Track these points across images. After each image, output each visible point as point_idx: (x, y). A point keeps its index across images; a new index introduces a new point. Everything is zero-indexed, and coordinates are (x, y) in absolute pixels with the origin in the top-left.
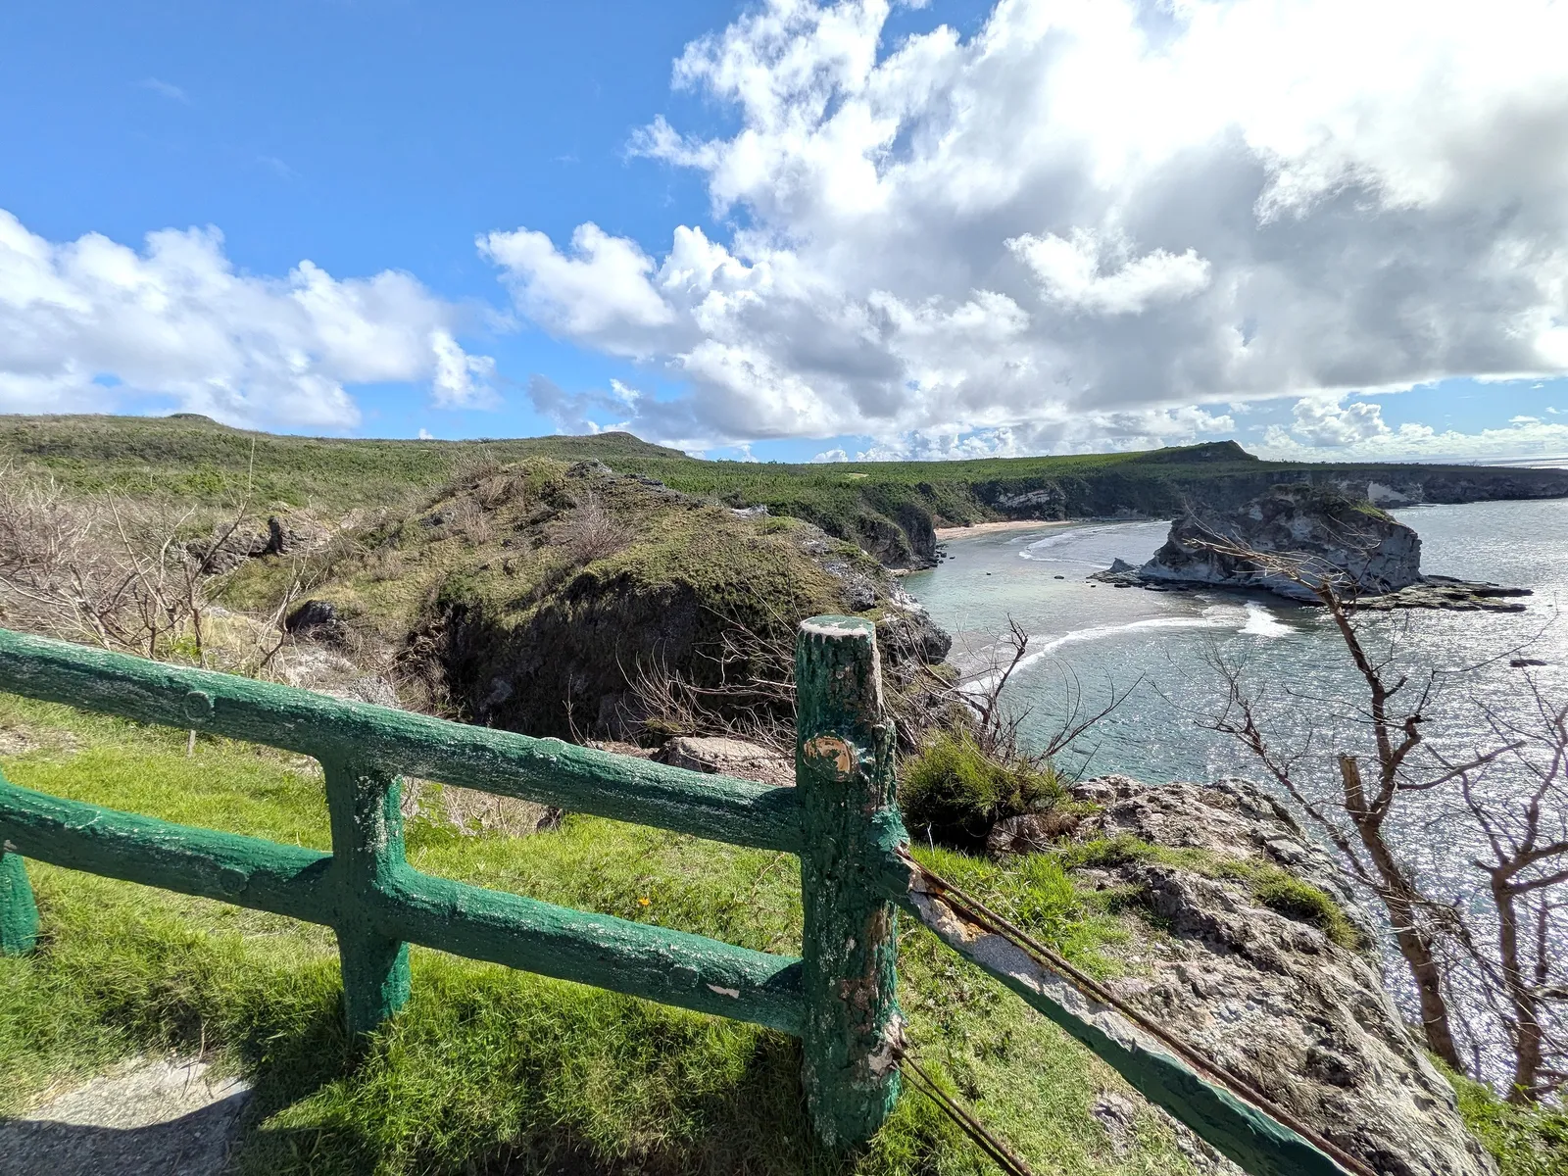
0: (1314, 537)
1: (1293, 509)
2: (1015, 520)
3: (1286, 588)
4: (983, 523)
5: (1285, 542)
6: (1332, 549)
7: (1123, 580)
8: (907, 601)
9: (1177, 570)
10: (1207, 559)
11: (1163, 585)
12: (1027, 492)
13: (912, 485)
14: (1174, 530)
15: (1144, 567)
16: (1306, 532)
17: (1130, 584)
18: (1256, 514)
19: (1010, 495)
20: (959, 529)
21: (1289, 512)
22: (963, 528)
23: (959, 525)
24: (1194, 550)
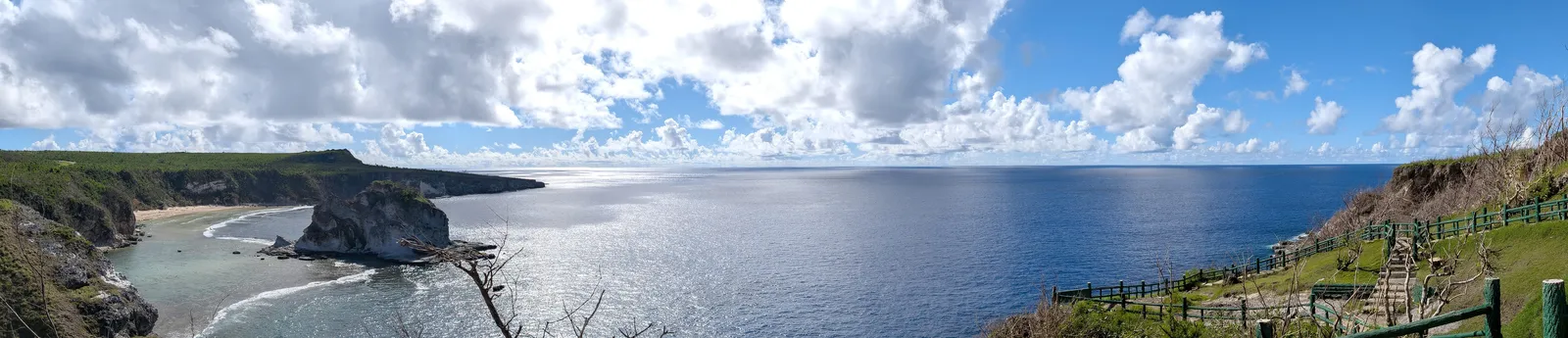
1: (385, 198)
2: (200, 204)
3: (385, 253)
4: (174, 206)
5: (382, 221)
6: (407, 225)
7: (284, 253)
8: (117, 278)
9: (319, 244)
11: (313, 255)
12: (209, 181)
13: (115, 173)
14: (315, 213)
15: (297, 243)
16: (392, 214)
17: (289, 256)
18: (365, 202)
19: (195, 183)
20: (155, 211)
21: (383, 200)
22: (158, 211)
23: (154, 208)
24: (330, 228)
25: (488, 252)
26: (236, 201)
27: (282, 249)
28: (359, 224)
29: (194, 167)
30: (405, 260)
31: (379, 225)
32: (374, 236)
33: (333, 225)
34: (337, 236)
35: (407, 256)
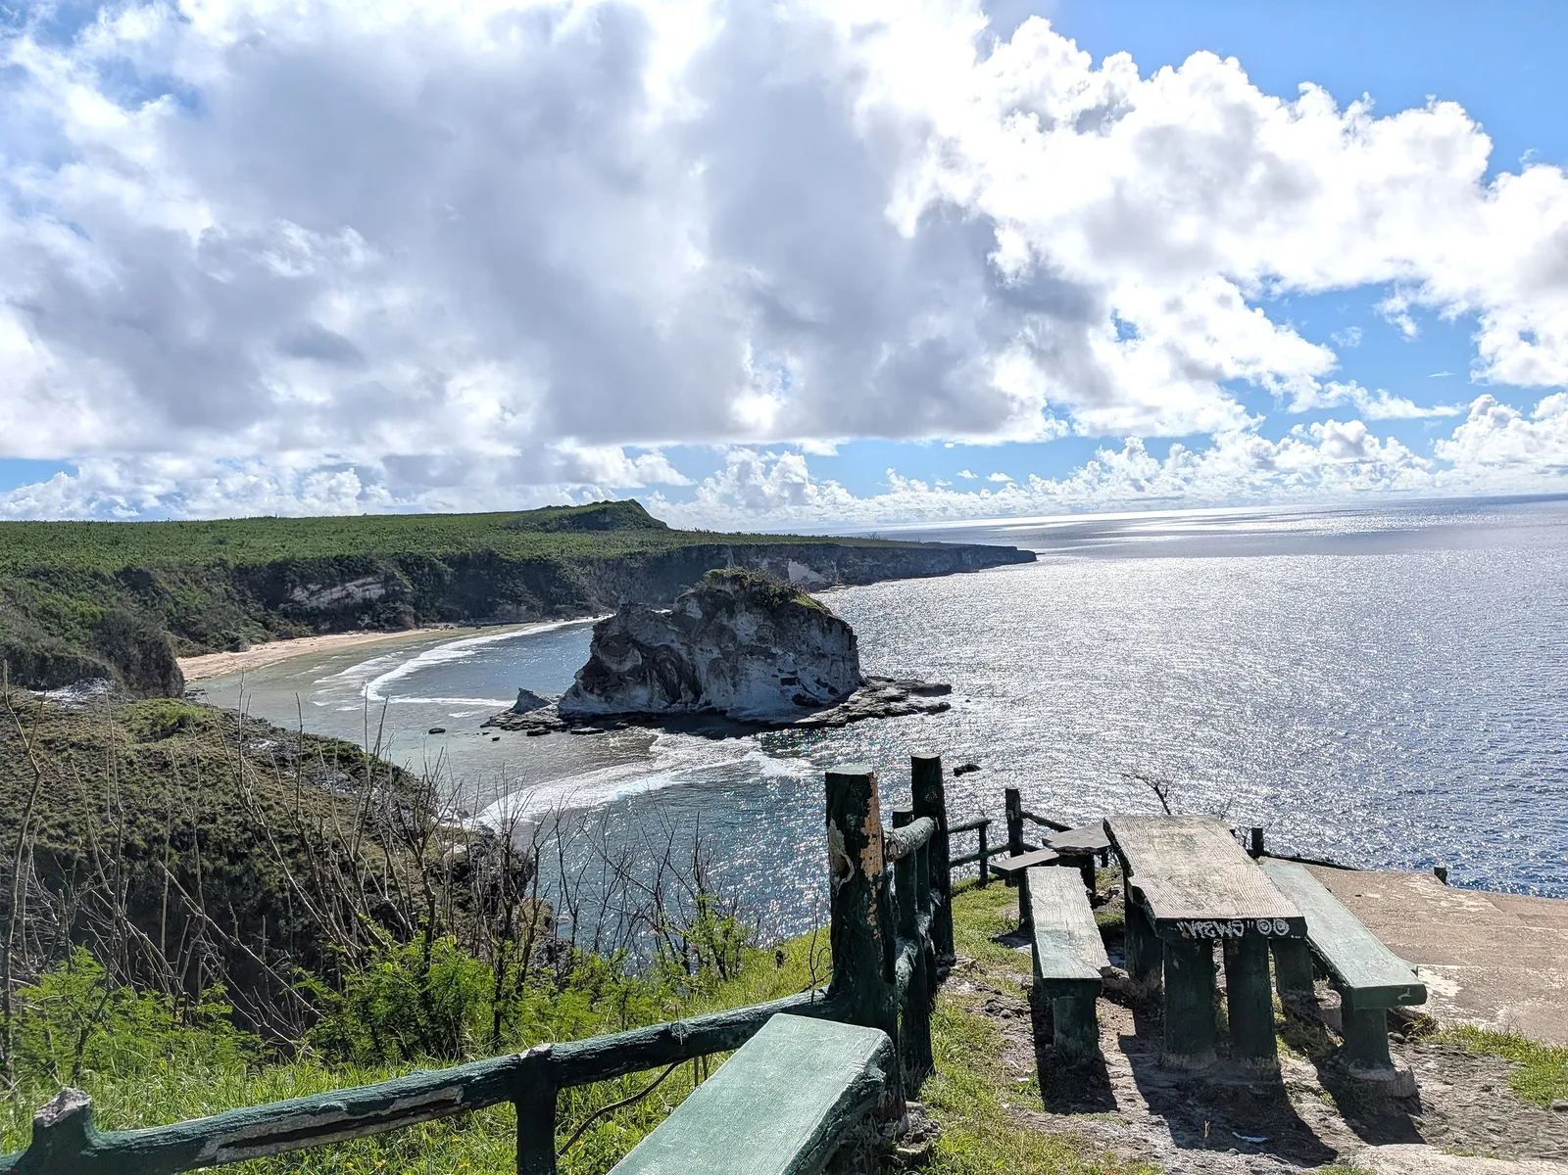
0: (761, 639)
1: (734, 603)
2: (327, 632)
3: (742, 709)
4: (265, 641)
5: (731, 647)
6: (780, 652)
7: (537, 724)
9: (609, 699)
10: (644, 679)
12: (343, 582)
14: (597, 639)
15: (564, 699)
16: (751, 632)
17: (549, 728)
18: (695, 611)
19: (312, 587)
20: (219, 656)
21: (729, 606)
22: (226, 654)
23: (218, 648)
24: (628, 665)
25: (936, 700)
26: (409, 619)
27: (532, 715)
28: (685, 656)
29: (303, 550)
30: (784, 720)
31: (726, 655)
32: (717, 677)
33: (635, 659)
34: (643, 682)
35: (787, 713)
